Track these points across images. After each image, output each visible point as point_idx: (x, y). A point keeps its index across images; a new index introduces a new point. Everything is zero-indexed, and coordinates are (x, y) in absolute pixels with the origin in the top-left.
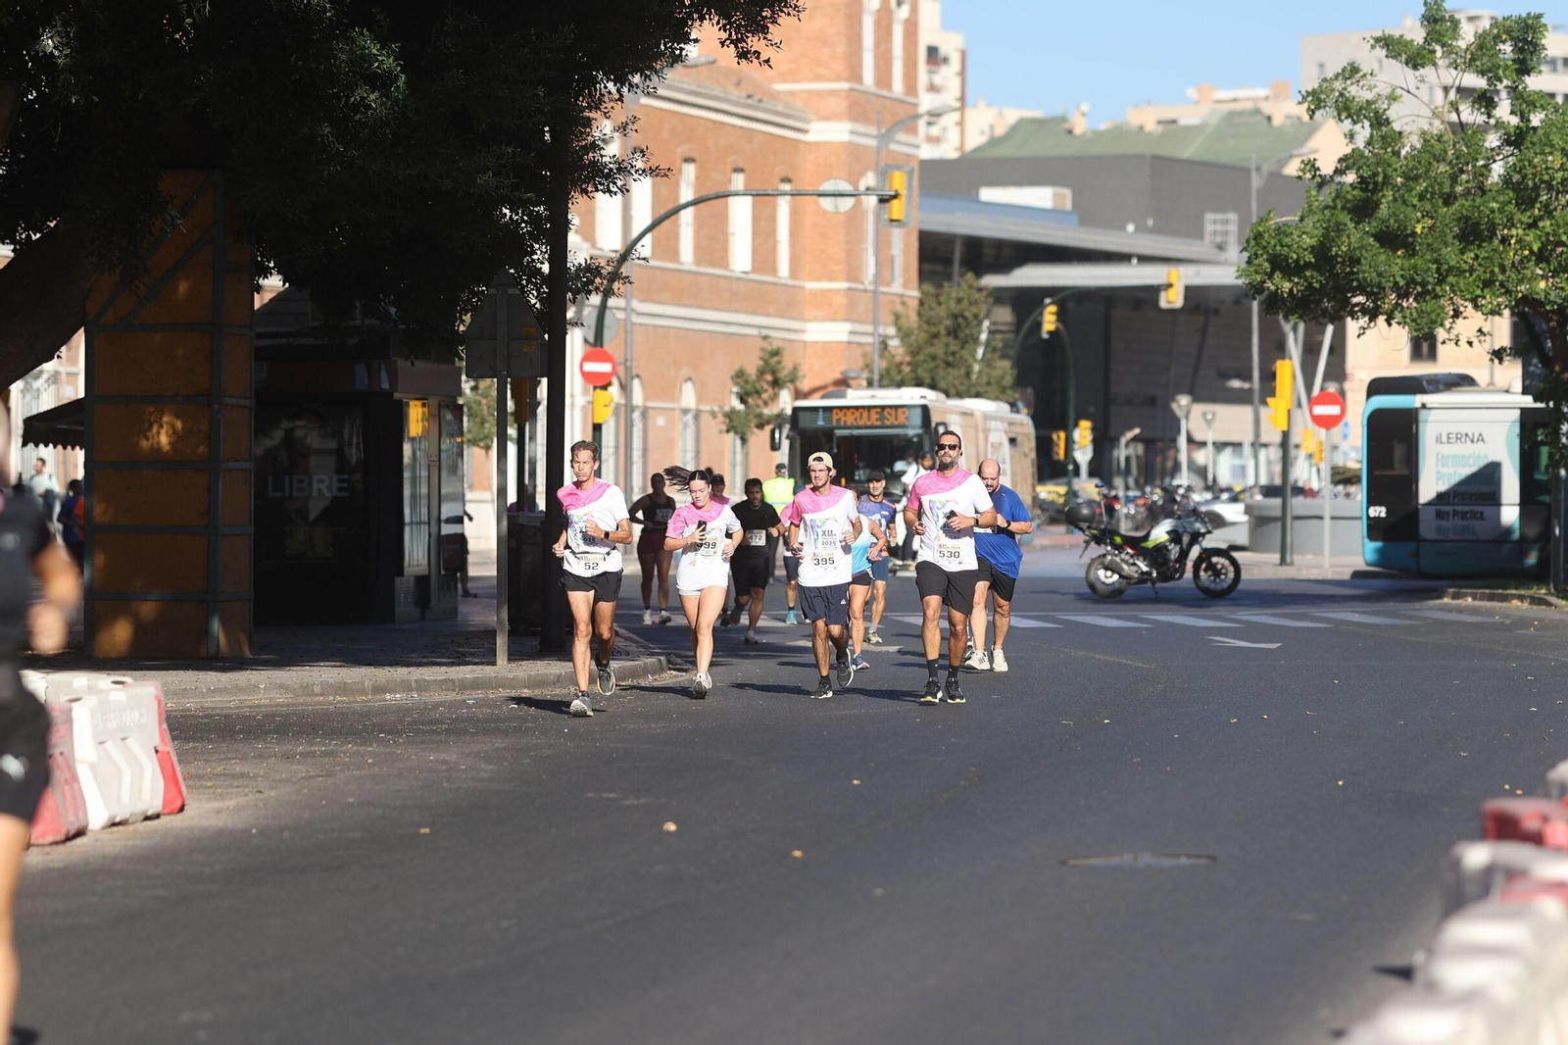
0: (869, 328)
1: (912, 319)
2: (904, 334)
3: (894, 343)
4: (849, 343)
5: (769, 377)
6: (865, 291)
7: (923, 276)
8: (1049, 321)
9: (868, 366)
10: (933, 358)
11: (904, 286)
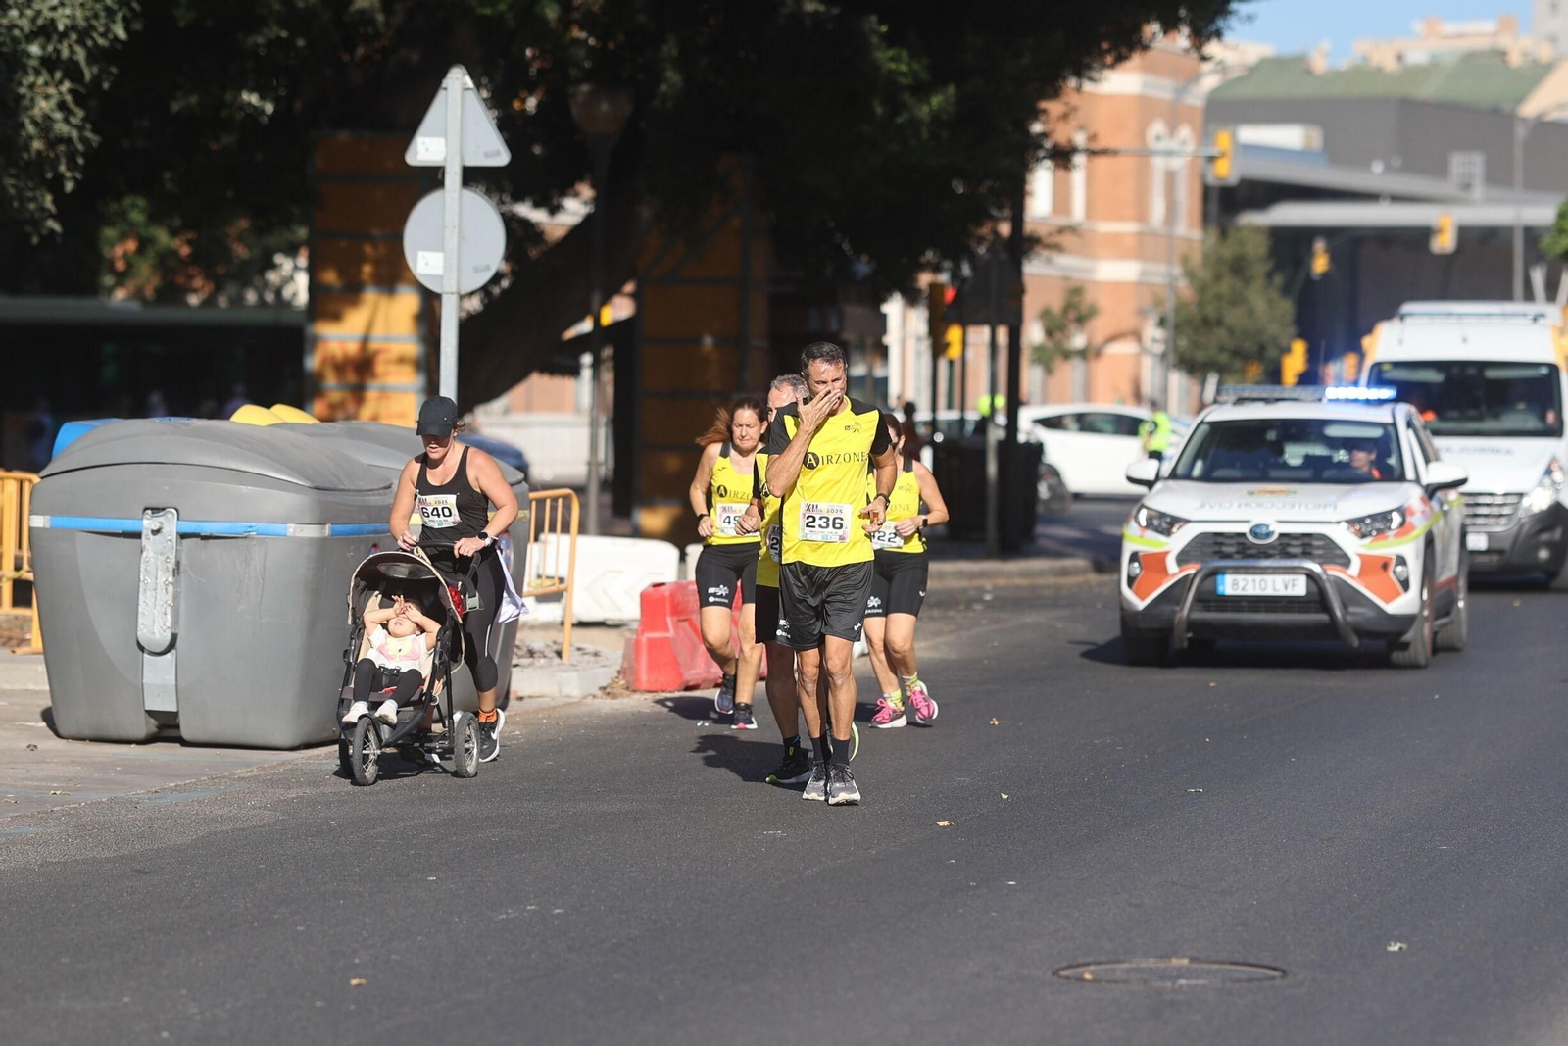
0: (1162, 268)
1: (1196, 259)
2: (1190, 274)
3: (1183, 284)
4: (1139, 284)
5: (1072, 315)
6: (1154, 234)
7: (1206, 219)
8: (1320, 264)
9: (1158, 303)
10: (1219, 297)
11: (1189, 229)
